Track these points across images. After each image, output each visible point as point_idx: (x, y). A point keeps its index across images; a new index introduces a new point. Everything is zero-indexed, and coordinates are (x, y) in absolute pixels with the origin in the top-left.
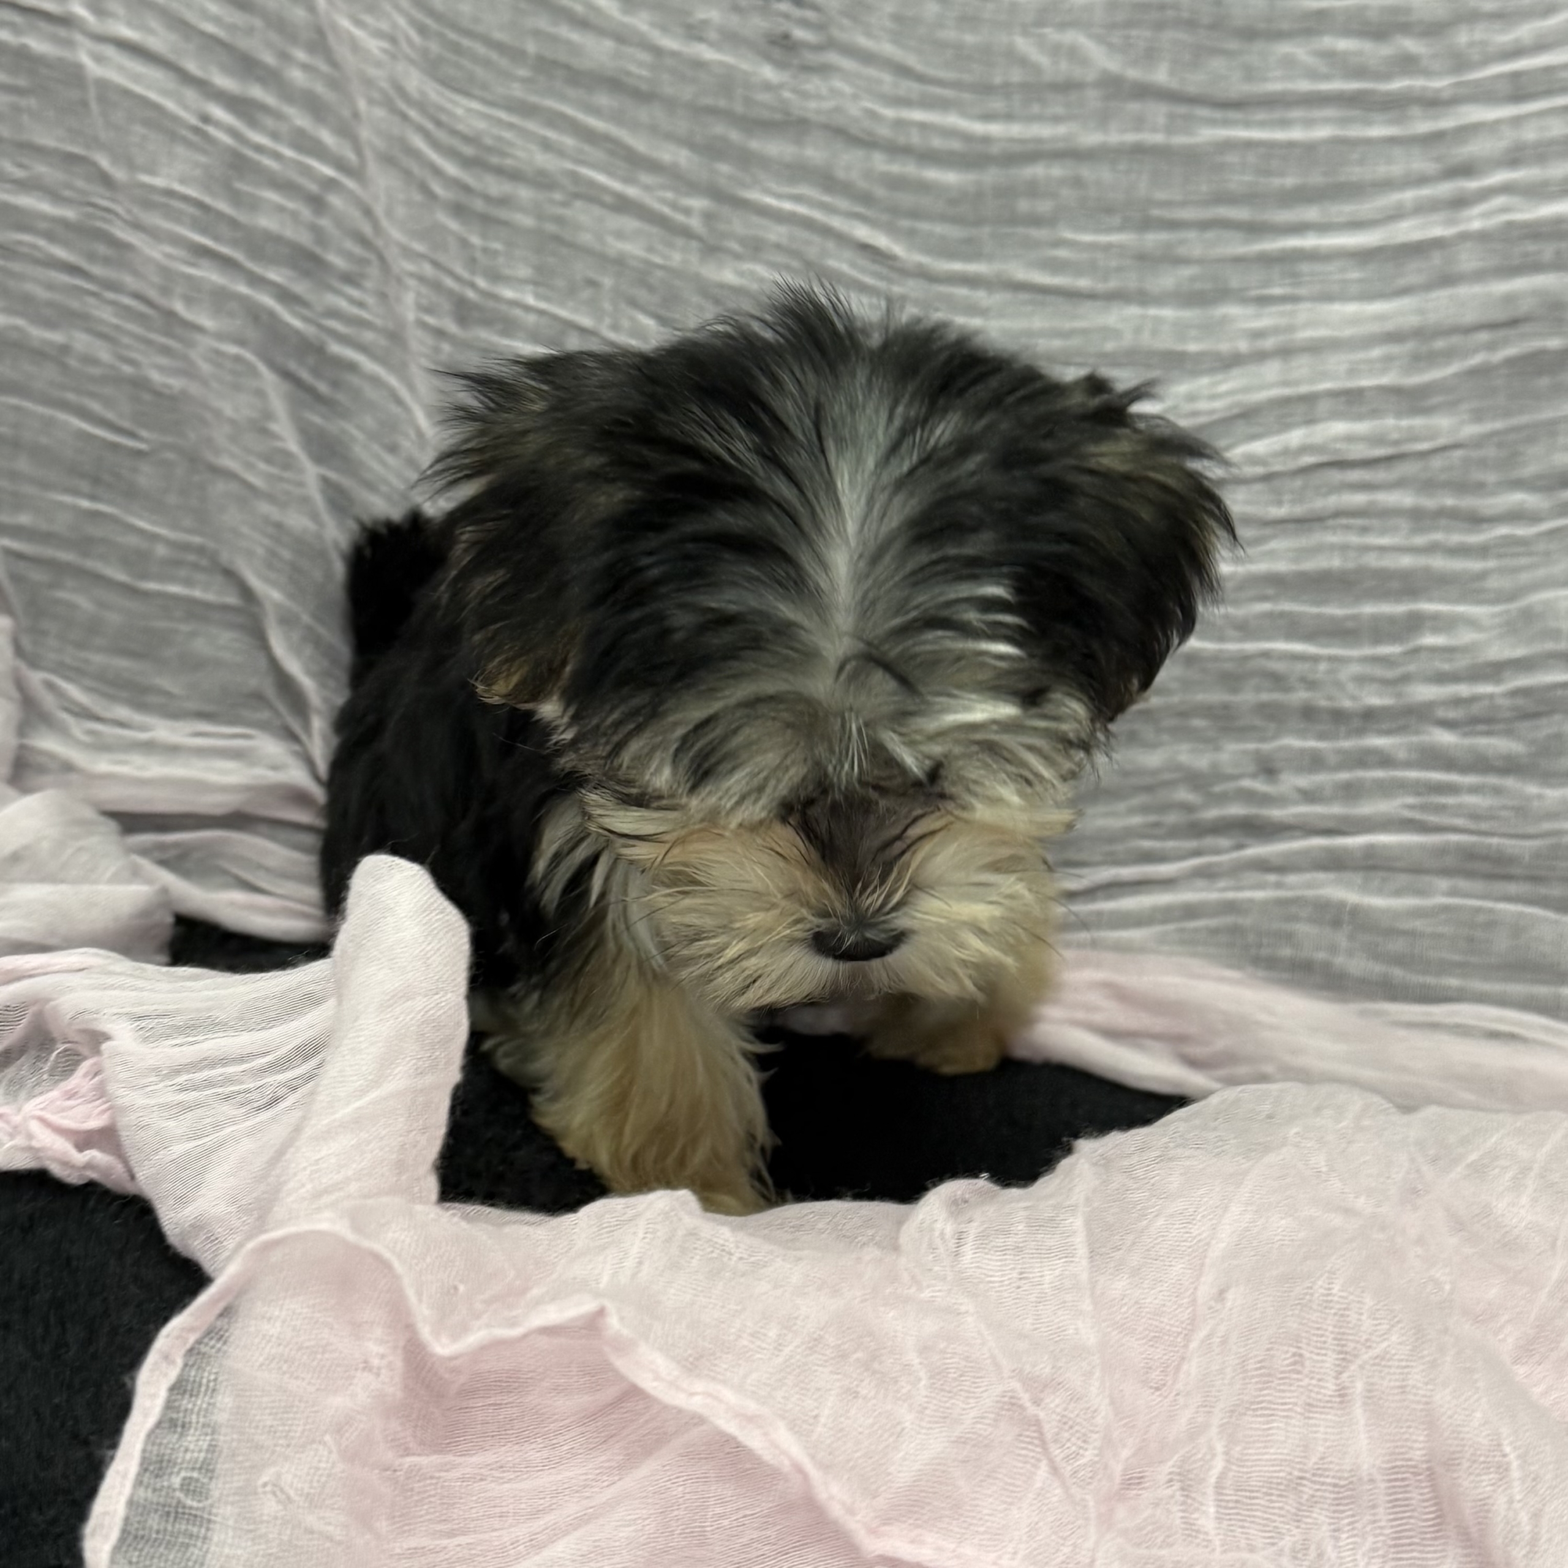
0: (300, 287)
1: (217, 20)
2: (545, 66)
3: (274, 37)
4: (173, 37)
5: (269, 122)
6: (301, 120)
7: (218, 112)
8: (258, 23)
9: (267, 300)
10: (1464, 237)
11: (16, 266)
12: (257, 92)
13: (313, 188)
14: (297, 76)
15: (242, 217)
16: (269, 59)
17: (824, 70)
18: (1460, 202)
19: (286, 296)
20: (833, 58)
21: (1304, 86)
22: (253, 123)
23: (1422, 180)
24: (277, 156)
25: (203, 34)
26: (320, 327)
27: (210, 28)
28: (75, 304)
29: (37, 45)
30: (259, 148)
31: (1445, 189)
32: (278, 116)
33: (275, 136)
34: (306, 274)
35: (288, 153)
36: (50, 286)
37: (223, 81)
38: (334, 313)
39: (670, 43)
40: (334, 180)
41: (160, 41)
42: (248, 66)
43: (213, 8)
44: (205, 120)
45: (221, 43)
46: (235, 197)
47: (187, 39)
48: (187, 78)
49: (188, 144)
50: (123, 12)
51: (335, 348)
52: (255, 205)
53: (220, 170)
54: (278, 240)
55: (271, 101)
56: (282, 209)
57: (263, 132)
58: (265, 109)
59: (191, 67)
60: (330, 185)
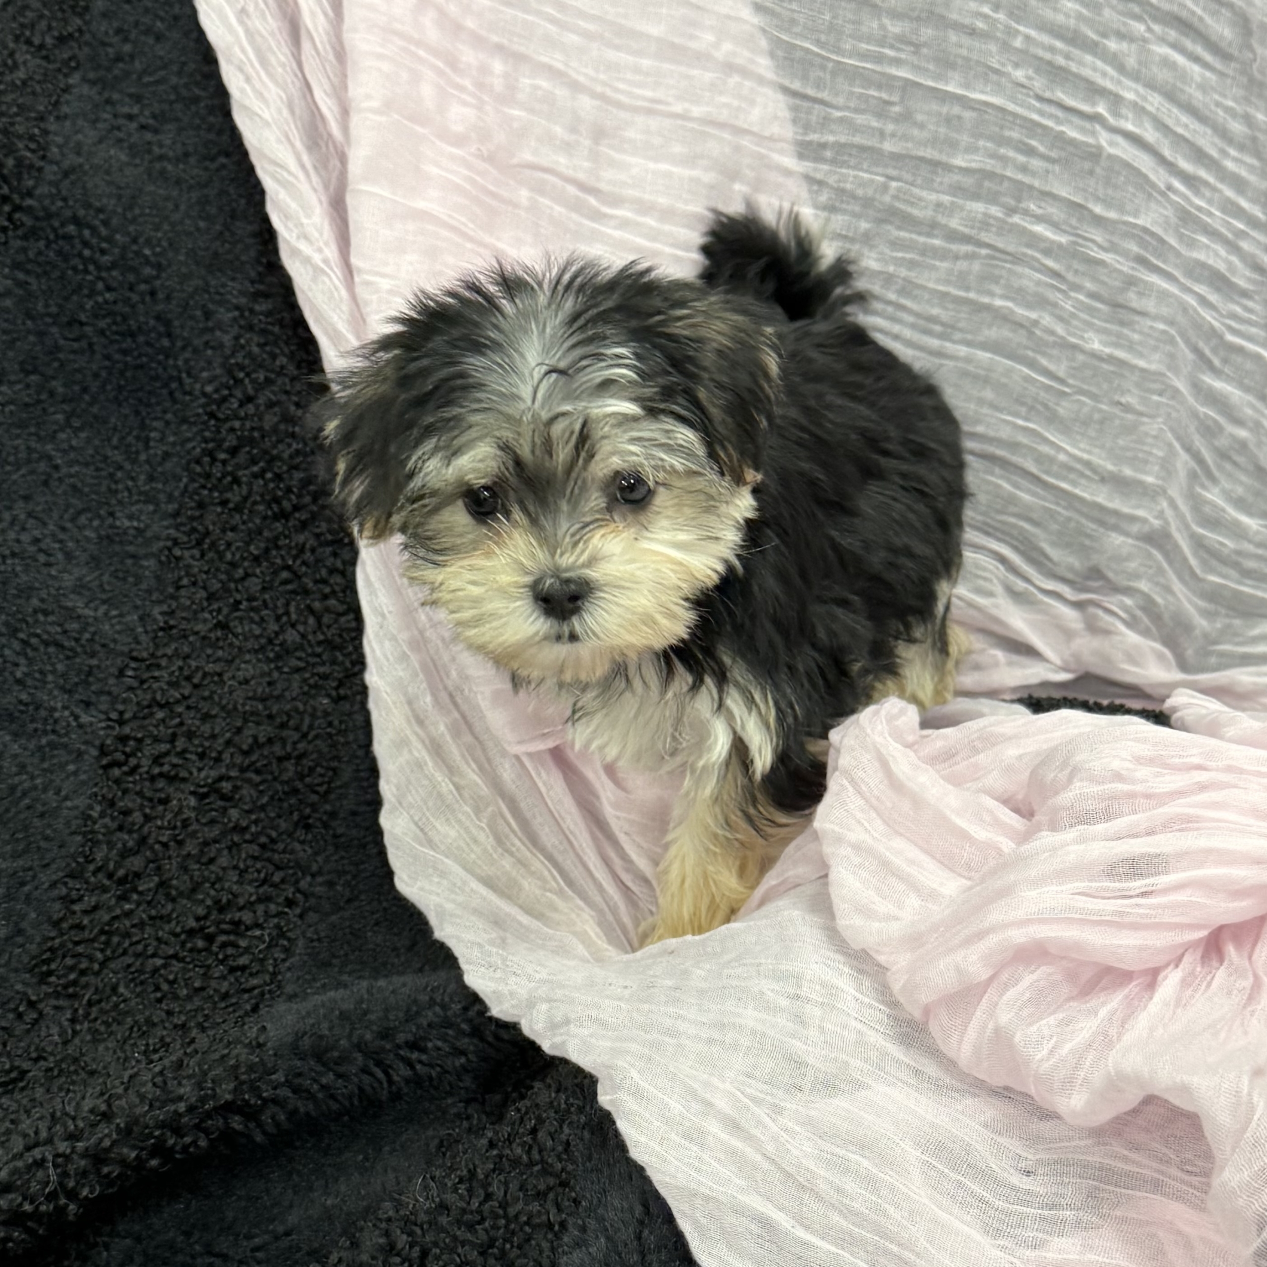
0: (1213, 298)
1: (1186, 126)
3: (1217, 140)
4: (1157, 135)
5: (1208, 193)
6: (1229, 193)
7: (1177, 184)
8: (1209, 131)
9: (1192, 301)
12: (1203, 173)
13: (1230, 236)
14: (1229, 165)
15: (1183, 250)
16: (1214, 153)
19: (1203, 301)
22: (1197, 192)
24: (1210, 214)
25: (1175, 134)
26: (1224, 324)
27: (1180, 130)
30: (1199, 209)
32: (1214, 189)
33: (1210, 202)
34: (1218, 290)
35: (1217, 213)
37: (1184, 165)
38: (1234, 316)
40: (1243, 232)
41: (1150, 135)
42: (1199, 155)
43: (1184, 118)
44: (1170, 188)
45: (1186, 140)
46: (1181, 237)
47: (1166, 136)
48: (1162, 160)
49: (1158, 202)
50: (1130, 115)
51: (1230, 338)
52: (1192, 244)
53: (1174, 220)
54: (1203, 265)
55: (1211, 180)
56: (1208, 247)
57: (1203, 197)
58: (1206, 184)
59: (1167, 153)
60: (1241, 234)
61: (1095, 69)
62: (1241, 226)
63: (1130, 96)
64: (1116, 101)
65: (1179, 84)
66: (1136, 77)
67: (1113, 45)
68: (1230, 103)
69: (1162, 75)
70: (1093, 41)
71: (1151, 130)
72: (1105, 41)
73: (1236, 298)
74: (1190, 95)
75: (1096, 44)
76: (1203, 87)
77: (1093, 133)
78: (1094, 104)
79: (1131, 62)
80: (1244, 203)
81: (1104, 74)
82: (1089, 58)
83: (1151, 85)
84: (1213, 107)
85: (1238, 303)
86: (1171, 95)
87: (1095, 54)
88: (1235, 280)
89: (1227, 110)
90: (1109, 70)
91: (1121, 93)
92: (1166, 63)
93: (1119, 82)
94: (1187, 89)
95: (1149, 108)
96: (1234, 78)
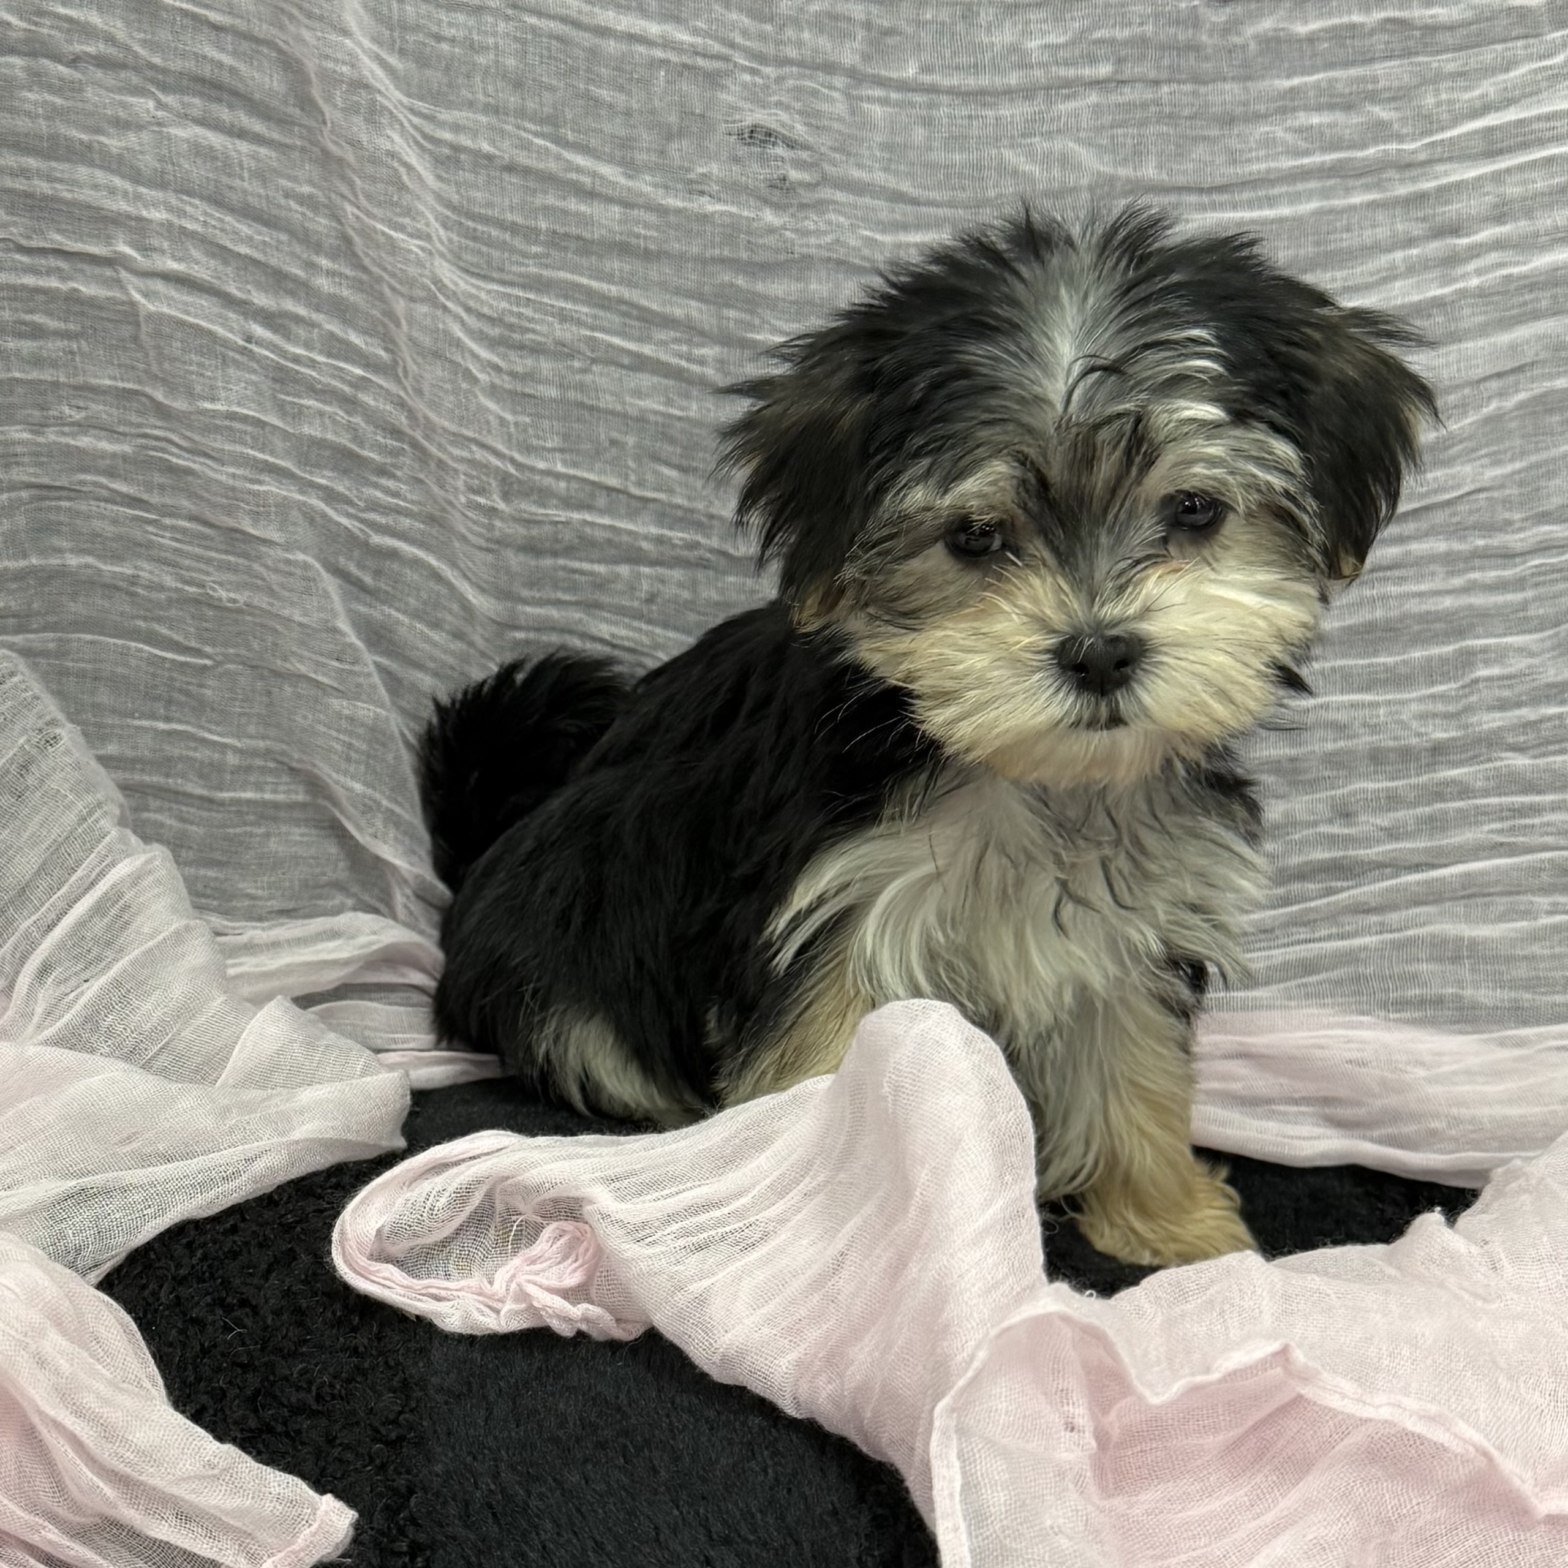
0: (342, 486)
2: (556, 240)
3: (298, 249)
5: (302, 332)
6: (333, 327)
7: (259, 330)
9: (317, 503)
10: (1463, 294)
11: (82, 506)
12: (290, 305)
13: (347, 389)
14: (323, 283)
15: (291, 428)
16: (297, 271)
17: (820, 206)
18: (1452, 260)
19: (330, 496)
20: (826, 193)
21: (1287, 163)
22: (287, 336)
23: (1410, 242)
24: (313, 364)
25: (238, 256)
26: (363, 521)
27: (244, 250)
28: (137, 534)
29: (88, 290)
30: (296, 359)
31: (1434, 248)
32: (310, 325)
33: (308, 346)
34: (345, 472)
35: (322, 359)
36: (115, 522)
37: (261, 299)
38: (374, 506)
39: (674, 202)
40: (363, 378)
41: (203, 269)
42: (279, 280)
43: (245, 229)
44: (249, 339)
45: (255, 262)
46: (281, 408)
47: (226, 263)
48: (229, 301)
49: (237, 364)
50: (166, 245)
51: (377, 539)
52: (298, 414)
53: (266, 385)
54: (321, 444)
55: (302, 311)
56: (321, 414)
57: (296, 342)
58: (298, 319)
59: (233, 289)
60: (361, 384)
61: (96, 187)
62: (359, 371)
63: (158, 215)
64: (138, 228)
65: (225, 180)
66: (160, 182)
67: (113, 143)
68: (306, 189)
69: (198, 172)
70: (81, 142)
71: (204, 259)
72: (102, 139)
73: (374, 479)
74: (245, 192)
75: (89, 147)
76: (261, 175)
77: (118, 283)
78: (108, 240)
79: (148, 162)
80: (355, 338)
81: (112, 191)
82: (82, 172)
83: (185, 190)
84: (283, 201)
85: (376, 486)
86: (217, 201)
87: (91, 164)
88: (366, 453)
89: (302, 199)
90: (117, 181)
91: (145, 213)
92: (199, 151)
93: (138, 197)
94: (237, 183)
95: (190, 226)
96: (303, 150)
